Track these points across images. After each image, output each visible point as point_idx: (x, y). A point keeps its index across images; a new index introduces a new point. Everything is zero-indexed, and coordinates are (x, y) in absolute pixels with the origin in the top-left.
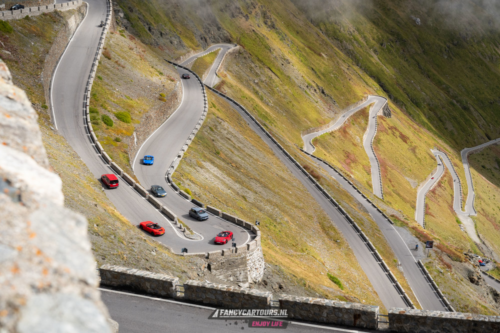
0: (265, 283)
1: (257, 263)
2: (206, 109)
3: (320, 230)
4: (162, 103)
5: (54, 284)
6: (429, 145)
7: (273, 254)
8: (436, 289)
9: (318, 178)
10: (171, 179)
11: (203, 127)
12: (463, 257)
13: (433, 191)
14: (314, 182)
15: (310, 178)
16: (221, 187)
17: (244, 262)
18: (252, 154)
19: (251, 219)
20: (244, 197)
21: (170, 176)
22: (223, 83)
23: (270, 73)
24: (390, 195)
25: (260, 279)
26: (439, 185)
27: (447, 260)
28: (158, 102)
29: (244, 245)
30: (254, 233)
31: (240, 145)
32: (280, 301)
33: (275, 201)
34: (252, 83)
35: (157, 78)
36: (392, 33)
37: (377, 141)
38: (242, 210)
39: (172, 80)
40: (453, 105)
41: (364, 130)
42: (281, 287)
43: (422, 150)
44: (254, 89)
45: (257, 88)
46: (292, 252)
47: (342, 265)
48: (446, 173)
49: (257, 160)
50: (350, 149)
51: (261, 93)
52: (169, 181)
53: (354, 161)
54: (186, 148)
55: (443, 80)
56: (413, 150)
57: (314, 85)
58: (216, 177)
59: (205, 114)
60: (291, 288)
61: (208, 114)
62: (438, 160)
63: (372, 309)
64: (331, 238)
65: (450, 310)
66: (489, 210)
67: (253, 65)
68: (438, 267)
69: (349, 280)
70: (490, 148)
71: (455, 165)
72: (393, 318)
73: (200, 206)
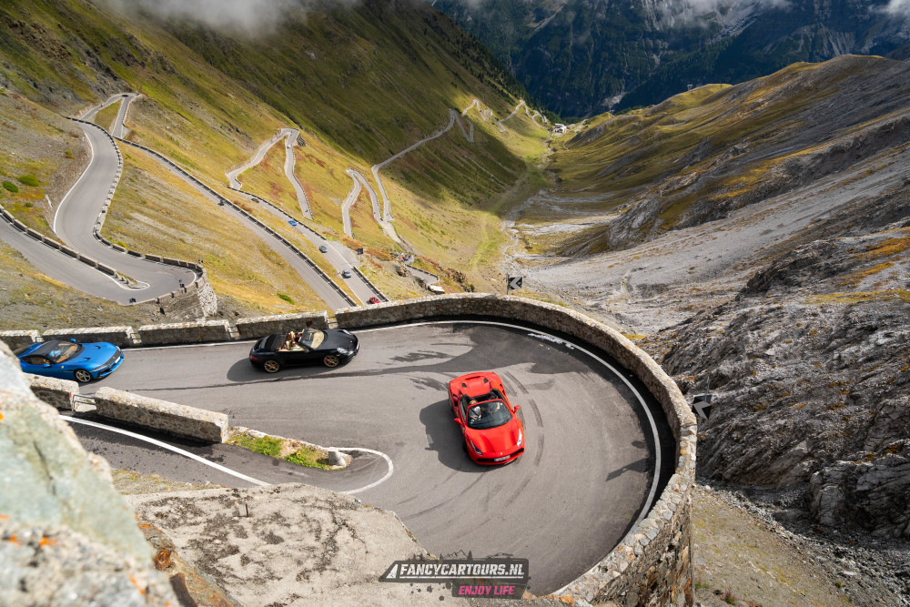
0: (220, 314)
1: (209, 297)
2: (122, 161)
3: (263, 257)
4: (70, 161)
6: (344, 166)
7: (223, 286)
8: (372, 287)
9: (249, 210)
10: (100, 235)
11: (122, 179)
12: (389, 256)
13: (355, 206)
14: (247, 215)
15: (242, 212)
16: (156, 235)
17: (195, 299)
18: (180, 198)
19: (193, 258)
20: (181, 240)
21: (98, 233)
22: (133, 133)
23: (181, 118)
24: (319, 215)
25: (215, 311)
26: (359, 199)
27: (377, 261)
28: (65, 160)
29: (193, 284)
30: (199, 271)
31: (167, 192)
32: (238, 326)
33: (213, 238)
34: (164, 130)
35: (58, 136)
36: (291, 69)
37: (297, 170)
38: (183, 253)
39: (76, 136)
40: (358, 128)
41: (284, 160)
42: (237, 314)
43: (338, 173)
44: (168, 136)
45: (171, 134)
46: (241, 281)
47: (289, 284)
48: (363, 188)
49: (186, 203)
50: (274, 179)
51: (175, 138)
52: (99, 238)
53: (281, 190)
54: (109, 202)
55: (345, 108)
56: (331, 172)
57: (227, 125)
58: (149, 225)
59: (121, 165)
60: (246, 313)
61: (124, 166)
62: (354, 179)
63: (321, 315)
64: (273, 262)
65: (387, 301)
66: (403, 214)
67: (161, 112)
68: (371, 268)
69: (297, 295)
70: (394, 162)
71: (369, 180)
72: (340, 318)
73: (138, 255)
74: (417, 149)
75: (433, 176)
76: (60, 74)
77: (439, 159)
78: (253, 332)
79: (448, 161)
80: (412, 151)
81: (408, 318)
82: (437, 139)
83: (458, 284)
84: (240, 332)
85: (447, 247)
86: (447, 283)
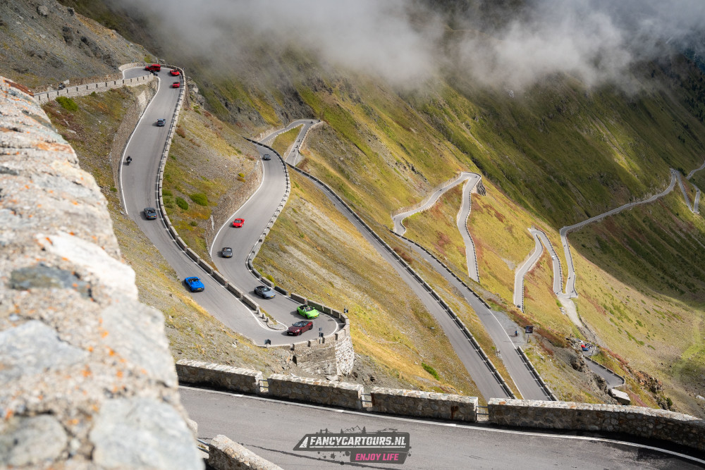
0: (355, 376)
1: (346, 354)
2: (289, 190)
3: (414, 317)
4: (241, 183)
5: (130, 387)
6: (526, 224)
7: (364, 343)
8: (537, 377)
9: (409, 261)
10: (252, 265)
11: (286, 208)
12: (565, 342)
13: (532, 273)
14: (405, 266)
15: (401, 261)
16: (306, 273)
17: (332, 353)
18: (339, 237)
19: (339, 306)
20: (330, 283)
21: (251, 262)
22: (306, 161)
23: (356, 150)
24: (487, 278)
25: (349, 371)
26: (538, 266)
27: (548, 345)
28: (237, 182)
29: (332, 335)
30: (342, 321)
31: (326, 227)
32: (372, 395)
33: (364, 286)
34: (337, 160)
35: (235, 157)
36: (485, 106)
37: (470, 224)
38: (329, 298)
39: (252, 159)
40: (551, 181)
41: (458, 208)
42: (372, 379)
43: (518, 232)
44: (340, 167)
45: (343, 166)
46: (383, 341)
47: (437, 354)
48: (545, 253)
49: (344, 243)
50: (443, 229)
51: (346, 171)
52: (250, 268)
54: (267, 231)
55: (539, 155)
56: (510, 229)
57: (403, 162)
58: (301, 262)
59: (288, 194)
60: (383, 380)
61: (290, 195)
62: (536, 240)
63: (471, 401)
64: (424, 325)
65: (553, 399)
66: (591, 291)
67: (338, 142)
68: (539, 353)
69: (445, 369)
70: (589, 226)
71: (554, 244)
72: (493, 410)
73: (284, 293)
74: (622, 214)
75: (637, 249)
76: (251, 95)
77: (647, 229)
78: (388, 406)
79: (660, 233)
80: (614, 215)
81: (579, 427)
82: (648, 204)
83: (650, 395)
84: (373, 402)
85: (641, 343)
86: (635, 389)
